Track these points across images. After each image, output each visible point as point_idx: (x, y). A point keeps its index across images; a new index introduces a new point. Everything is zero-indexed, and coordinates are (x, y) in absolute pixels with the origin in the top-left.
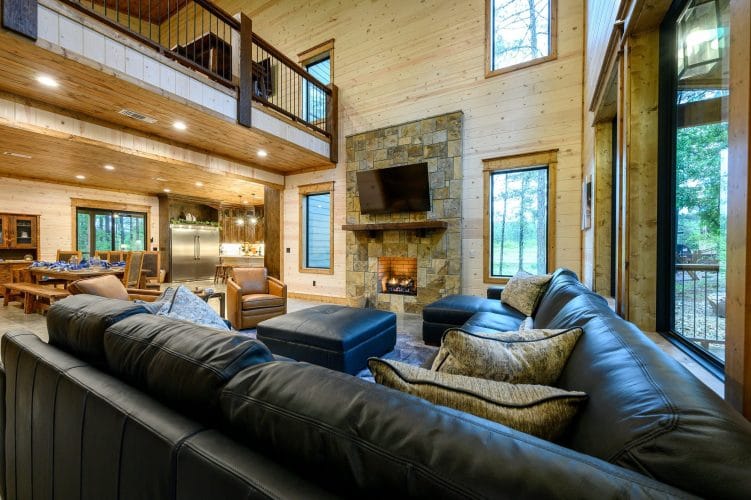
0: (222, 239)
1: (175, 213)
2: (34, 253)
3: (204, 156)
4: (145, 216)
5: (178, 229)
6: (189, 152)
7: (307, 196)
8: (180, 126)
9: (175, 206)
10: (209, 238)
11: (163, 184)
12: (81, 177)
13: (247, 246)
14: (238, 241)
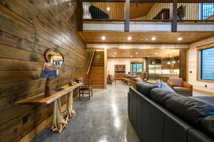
0: (162, 68)
1: (150, 62)
2: (125, 72)
3: (159, 45)
4: (143, 63)
5: (150, 66)
6: (155, 45)
7: (202, 50)
8: (154, 39)
9: (150, 60)
10: (159, 68)
11: (147, 55)
12: (132, 56)
13: (171, 70)
14: (167, 69)
